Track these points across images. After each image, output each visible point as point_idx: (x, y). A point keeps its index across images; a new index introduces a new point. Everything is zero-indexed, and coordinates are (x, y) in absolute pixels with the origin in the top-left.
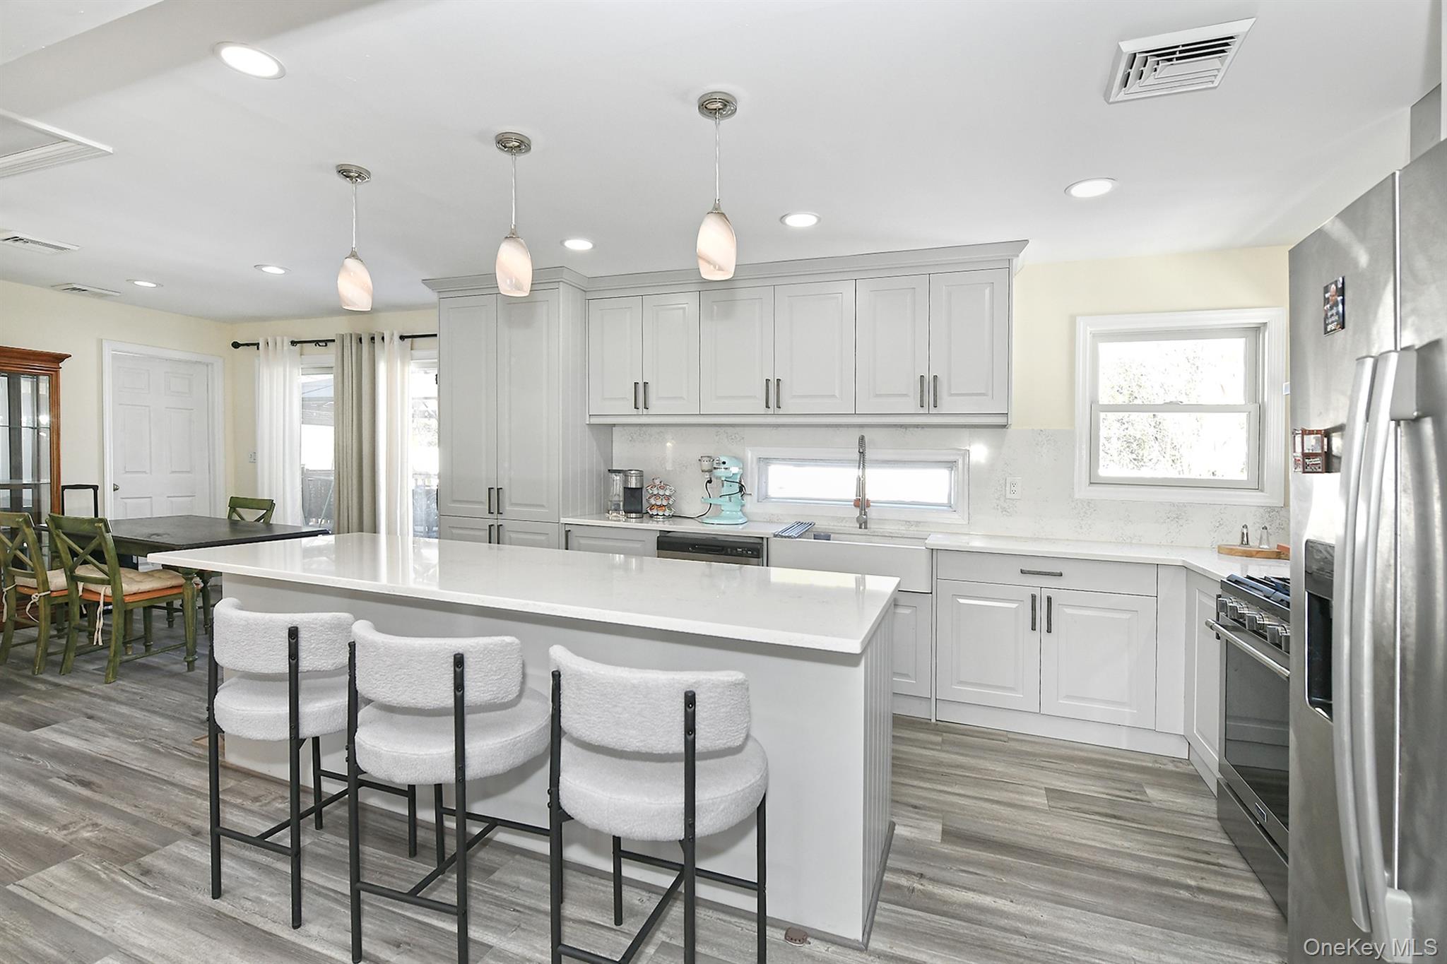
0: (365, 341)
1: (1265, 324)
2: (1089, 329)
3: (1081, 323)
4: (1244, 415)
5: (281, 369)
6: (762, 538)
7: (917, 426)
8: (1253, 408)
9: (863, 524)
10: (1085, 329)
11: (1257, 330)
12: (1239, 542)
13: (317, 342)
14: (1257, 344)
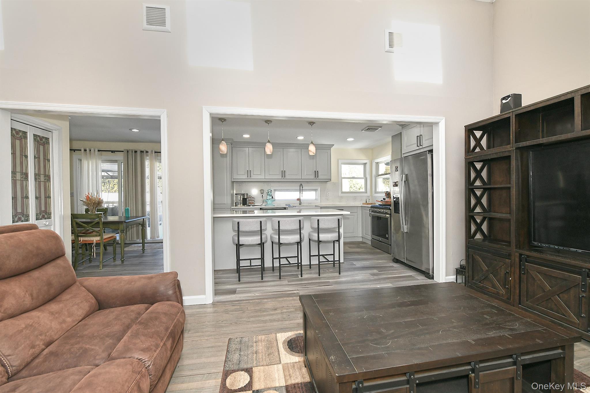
0: (139, 153)
1: (366, 163)
2: (341, 162)
3: (339, 161)
4: (364, 179)
5: (94, 161)
6: (286, 208)
7: (310, 181)
8: (365, 178)
9: (300, 204)
10: (340, 162)
11: (365, 164)
12: (365, 202)
13: (112, 152)
14: (365, 165)
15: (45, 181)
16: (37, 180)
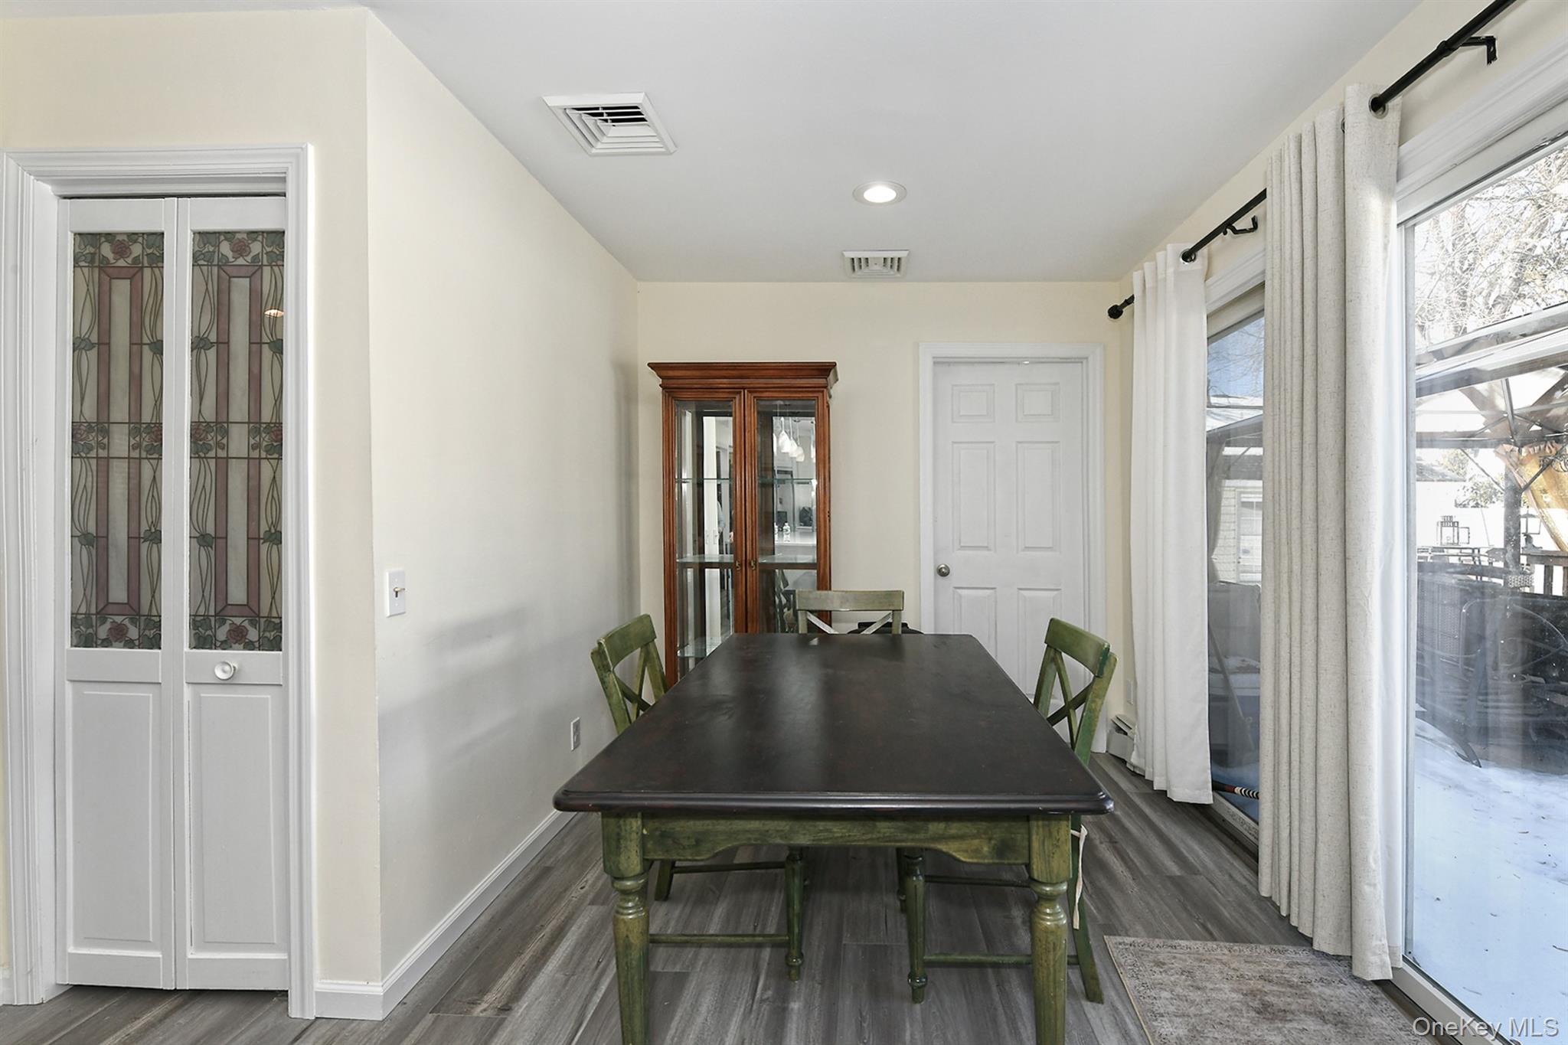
15: (255, 454)
16: (212, 454)
